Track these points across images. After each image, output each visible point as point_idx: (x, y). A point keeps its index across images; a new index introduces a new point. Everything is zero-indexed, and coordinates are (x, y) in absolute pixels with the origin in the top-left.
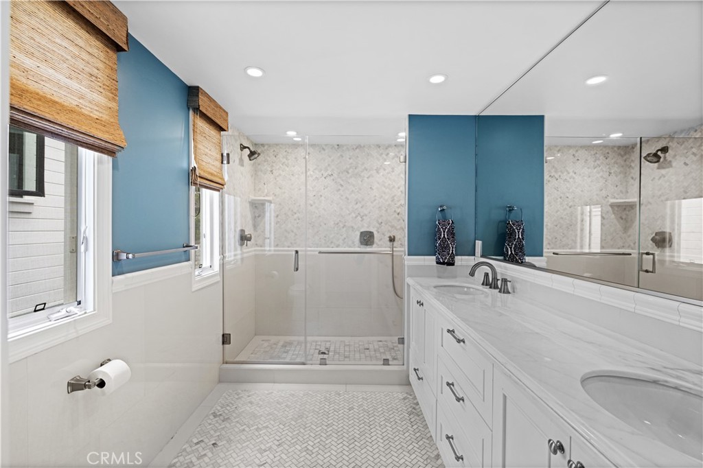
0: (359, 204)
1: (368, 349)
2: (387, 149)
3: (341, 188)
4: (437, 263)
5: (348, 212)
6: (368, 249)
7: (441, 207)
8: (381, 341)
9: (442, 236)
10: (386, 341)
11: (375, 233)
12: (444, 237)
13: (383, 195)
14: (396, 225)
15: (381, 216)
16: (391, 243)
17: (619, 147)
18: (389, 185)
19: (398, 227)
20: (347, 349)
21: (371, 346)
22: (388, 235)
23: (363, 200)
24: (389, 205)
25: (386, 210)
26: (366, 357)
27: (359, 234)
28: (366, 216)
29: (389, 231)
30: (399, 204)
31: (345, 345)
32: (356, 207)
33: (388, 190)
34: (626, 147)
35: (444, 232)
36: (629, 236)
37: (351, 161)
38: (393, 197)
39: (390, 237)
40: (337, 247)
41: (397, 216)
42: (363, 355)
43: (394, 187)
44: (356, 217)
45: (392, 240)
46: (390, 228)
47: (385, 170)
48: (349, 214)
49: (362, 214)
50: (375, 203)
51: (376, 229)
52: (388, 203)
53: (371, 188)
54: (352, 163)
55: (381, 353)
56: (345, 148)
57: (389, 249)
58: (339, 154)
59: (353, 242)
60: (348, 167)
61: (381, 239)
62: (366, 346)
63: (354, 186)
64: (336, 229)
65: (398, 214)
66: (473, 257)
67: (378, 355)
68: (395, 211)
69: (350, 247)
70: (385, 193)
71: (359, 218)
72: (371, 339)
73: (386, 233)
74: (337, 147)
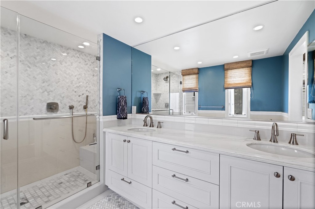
0: (45, 83)
1: (62, 183)
2: (67, 49)
3: (28, 69)
4: (118, 118)
5: (36, 88)
6: (54, 115)
7: (119, 89)
8: (67, 174)
9: (122, 104)
10: (70, 173)
11: (59, 103)
12: (123, 104)
13: (65, 79)
14: (73, 99)
15: (64, 93)
16: (71, 110)
17: (155, 74)
18: (69, 73)
19: (75, 100)
20: (43, 190)
21: (62, 180)
22: (69, 105)
23: (49, 80)
24: (69, 86)
25: (67, 89)
26: (65, 188)
27: (46, 104)
28: (52, 92)
29: (69, 102)
30: (76, 86)
31: (40, 189)
32: (43, 85)
33: (68, 76)
34: (157, 74)
35: (123, 102)
36: (157, 105)
37: (38, 50)
38: (72, 81)
39: (70, 106)
40: (25, 115)
41: (74, 93)
42: (62, 189)
43: (72, 75)
44: (43, 92)
45: (71, 108)
46: (70, 101)
47: (66, 63)
48: (37, 90)
49: (48, 90)
50: (59, 84)
51: (59, 101)
52: (68, 85)
53: (55, 73)
54: (39, 52)
55: (73, 181)
56: (32, 39)
57: (69, 114)
58: (26, 42)
59: (41, 111)
60: (36, 54)
61: (64, 108)
62: (59, 181)
63: (42, 70)
64: (23, 100)
65: (75, 92)
66: (131, 114)
67: (73, 183)
68: (73, 90)
69: (38, 114)
70: (66, 78)
71: (46, 93)
72: (59, 175)
73: (67, 104)
74: (24, 36)
